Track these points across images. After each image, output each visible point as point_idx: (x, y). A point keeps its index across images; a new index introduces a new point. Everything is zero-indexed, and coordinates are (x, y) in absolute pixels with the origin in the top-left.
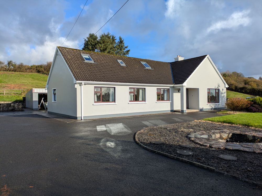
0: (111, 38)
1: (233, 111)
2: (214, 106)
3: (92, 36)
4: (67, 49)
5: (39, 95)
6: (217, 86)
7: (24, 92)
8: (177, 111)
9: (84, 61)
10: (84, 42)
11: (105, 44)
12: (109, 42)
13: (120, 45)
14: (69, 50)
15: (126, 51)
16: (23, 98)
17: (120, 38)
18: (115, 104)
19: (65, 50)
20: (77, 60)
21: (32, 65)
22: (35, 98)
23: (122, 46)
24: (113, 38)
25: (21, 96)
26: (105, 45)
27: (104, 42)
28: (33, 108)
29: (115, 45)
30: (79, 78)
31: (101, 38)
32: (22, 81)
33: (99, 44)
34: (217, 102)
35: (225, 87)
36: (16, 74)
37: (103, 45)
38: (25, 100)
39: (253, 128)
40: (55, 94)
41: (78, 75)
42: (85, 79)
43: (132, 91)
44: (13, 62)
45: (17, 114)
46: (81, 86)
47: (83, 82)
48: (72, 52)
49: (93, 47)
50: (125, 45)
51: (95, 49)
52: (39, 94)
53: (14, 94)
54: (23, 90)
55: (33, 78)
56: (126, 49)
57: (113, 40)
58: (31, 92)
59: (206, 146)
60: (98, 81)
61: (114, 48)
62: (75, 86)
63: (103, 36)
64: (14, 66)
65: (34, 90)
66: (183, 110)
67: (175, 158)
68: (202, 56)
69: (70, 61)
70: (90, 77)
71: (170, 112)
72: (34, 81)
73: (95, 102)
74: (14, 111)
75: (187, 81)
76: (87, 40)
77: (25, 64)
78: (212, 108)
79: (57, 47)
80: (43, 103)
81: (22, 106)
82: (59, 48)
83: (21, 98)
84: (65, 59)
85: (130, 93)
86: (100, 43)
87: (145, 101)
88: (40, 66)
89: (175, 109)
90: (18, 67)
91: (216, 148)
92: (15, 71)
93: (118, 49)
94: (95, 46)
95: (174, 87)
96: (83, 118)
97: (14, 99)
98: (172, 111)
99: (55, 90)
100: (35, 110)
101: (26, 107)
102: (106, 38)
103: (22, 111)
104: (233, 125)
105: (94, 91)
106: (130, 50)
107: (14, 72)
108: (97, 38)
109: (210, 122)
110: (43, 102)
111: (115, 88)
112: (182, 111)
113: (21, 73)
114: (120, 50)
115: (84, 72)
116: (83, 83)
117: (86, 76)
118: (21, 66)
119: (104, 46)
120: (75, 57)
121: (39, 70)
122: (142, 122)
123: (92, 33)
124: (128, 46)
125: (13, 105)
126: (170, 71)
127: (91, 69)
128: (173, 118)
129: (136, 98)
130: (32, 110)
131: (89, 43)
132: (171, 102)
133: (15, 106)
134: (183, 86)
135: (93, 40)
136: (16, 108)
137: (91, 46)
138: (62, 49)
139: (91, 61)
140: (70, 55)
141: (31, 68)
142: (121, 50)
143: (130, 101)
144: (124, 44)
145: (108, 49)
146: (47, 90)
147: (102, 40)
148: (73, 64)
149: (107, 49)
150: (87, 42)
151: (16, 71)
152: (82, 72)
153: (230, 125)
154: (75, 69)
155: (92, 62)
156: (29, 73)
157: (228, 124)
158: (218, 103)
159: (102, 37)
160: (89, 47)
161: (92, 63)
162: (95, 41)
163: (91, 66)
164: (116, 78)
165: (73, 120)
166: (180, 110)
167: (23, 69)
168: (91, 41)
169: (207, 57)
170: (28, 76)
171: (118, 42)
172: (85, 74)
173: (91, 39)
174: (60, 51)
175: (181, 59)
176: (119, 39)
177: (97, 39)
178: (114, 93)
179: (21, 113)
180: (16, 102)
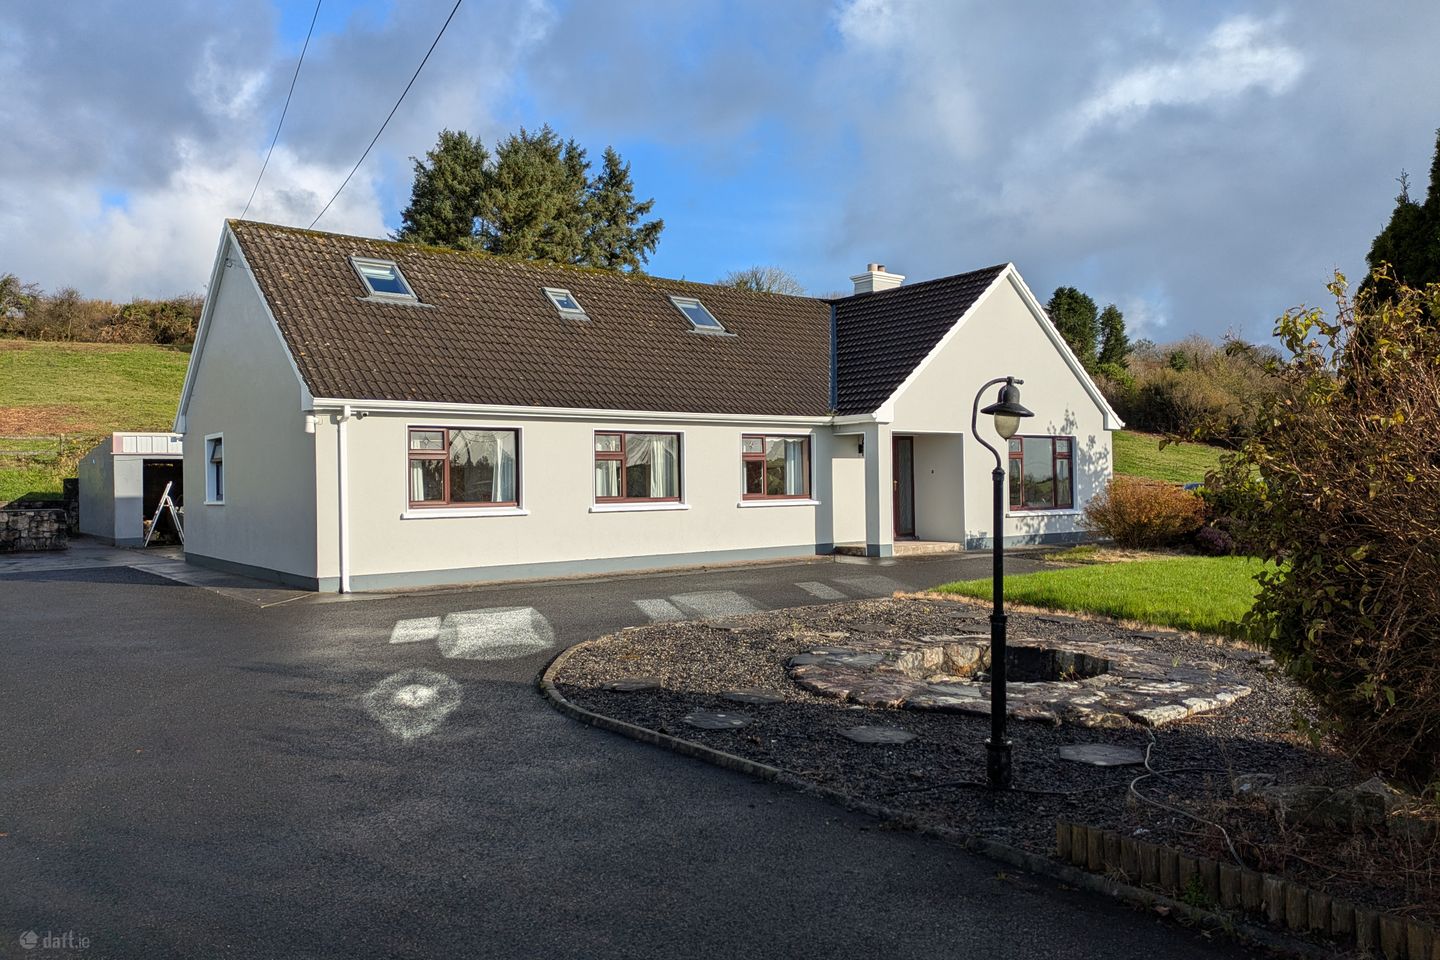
0: (562, 156)
1: (1123, 549)
2: (1042, 524)
3: (453, 145)
4: (277, 234)
5: (146, 469)
6: (1059, 423)
7: (72, 452)
8: (849, 549)
9: (366, 294)
10: (413, 181)
11: (528, 189)
12: (549, 177)
13: (607, 196)
14: (288, 239)
15: (640, 225)
16: (67, 481)
17: (611, 160)
18: (519, 512)
19: (270, 236)
20: (328, 289)
21: (131, 303)
22: (128, 484)
23: (618, 203)
24: (573, 156)
25: (55, 472)
26: (527, 195)
27: (518, 182)
28: (116, 537)
29: (583, 197)
30: (331, 382)
31: (504, 156)
32: (70, 388)
33: (496, 191)
34: (1059, 503)
35: (1105, 429)
36: (38, 353)
37: (513, 198)
38: (77, 493)
39: (1132, 626)
40: (218, 464)
41: (328, 367)
42: (361, 391)
43: (613, 448)
44: (22, 282)
45: (26, 565)
46: (338, 423)
47: (349, 405)
48: (303, 250)
49: (463, 204)
50: (639, 198)
51: (475, 215)
52: (145, 461)
53: (19, 460)
54: (67, 442)
55: (130, 374)
56: (643, 220)
57: (573, 167)
58: (104, 453)
59: (835, 696)
60: (427, 400)
61: (577, 210)
62: (304, 423)
63: (515, 149)
64: (29, 305)
65: (120, 440)
66: (877, 547)
67: (657, 740)
68: (983, 272)
69: (292, 296)
70: (388, 376)
71: (812, 554)
72: (134, 393)
73: (413, 504)
74: (13, 552)
75: (894, 397)
76: (429, 166)
77: (86, 296)
78: (1032, 532)
79: (227, 221)
80: (173, 509)
81: (56, 526)
82: (234, 231)
83: (56, 484)
84: (264, 287)
85: (601, 458)
86: (501, 185)
87: (680, 498)
88: (173, 307)
89: (839, 539)
90: (50, 313)
91: (868, 705)
92: (31, 332)
93: (597, 216)
94: (470, 204)
95: (833, 427)
96: (351, 586)
97: (21, 490)
98: (826, 549)
99: (218, 441)
100: (124, 549)
101: (81, 531)
102: (532, 160)
103: (56, 550)
104: (1059, 613)
105: (410, 449)
106: (665, 224)
107: (29, 336)
108: (484, 157)
109: (965, 600)
110: (170, 502)
111: (517, 432)
112: (873, 551)
113: (65, 344)
114: (609, 221)
115: (358, 351)
116: (348, 411)
117: (367, 375)
118: (65, 307)
119: (520, 198)
120: (316, 275)
121: (166, 329)
122: (639, 603)
123: (455, 130)
124: (651, 201)
125: (7, 523)
126: (825, 345)
127: (395, 335)
128: (803, 585)
129: (635, 484)
130: (113, 544)
131: (440, 184)
132: (817, 503)
133: (20, 526)
134: (875, 424)
135: (459, 170)
136: (24, 535)
137: (448, 203)
138: (251, 234)
139: (399, 295)
140: (292, 264)
141: (122, 320)
142: (616, 223)
143: (599, 500)
144: (629, 191)
145: (542, 218)
146: (181, 440)
147: (509, 167)
148: (304, 311)
149: (535, 218)
150: (431, 177)
151: (37, 336)
152: (348, 350)
153: (1045, 611)
154: (312, 336)
155: (409, 299)
156: (112, 345)
157: (1034, 610)
158: (1068, 512)
159: (510, 153)
160: (437, 204)
161: (405, 308)
162: (473, 170)
163: (400, 322)
164: (527, 380)
165: (296, 596)
166: (865, 545)
167: (75, 321)
168: (453, 173)
169: (1003, 275)
170: (103, 362)
171: (600, 178)
172: (364, 361)
173: (447, 162)
174: (242, 242)
175: (885, 281)
176: (603, 162)
177: (486, 165)
178: (514, 457)
179: (49, 563)
180: (28, 502)
